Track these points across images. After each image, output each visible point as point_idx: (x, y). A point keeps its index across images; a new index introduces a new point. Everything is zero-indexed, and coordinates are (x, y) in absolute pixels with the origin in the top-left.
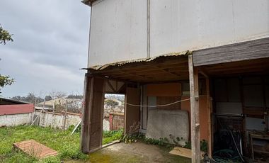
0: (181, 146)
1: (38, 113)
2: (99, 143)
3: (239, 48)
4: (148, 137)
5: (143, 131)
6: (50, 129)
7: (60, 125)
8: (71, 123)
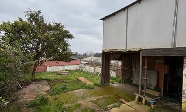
0: (151, 89)
1: (82, 65)
2: (108, 82)
3: (158, 51)
4: (134, 82)
5: (133, 79)
6: (88, 73)
7: (92, 71)
8: (97, 71)
